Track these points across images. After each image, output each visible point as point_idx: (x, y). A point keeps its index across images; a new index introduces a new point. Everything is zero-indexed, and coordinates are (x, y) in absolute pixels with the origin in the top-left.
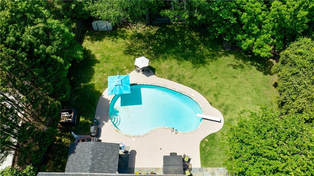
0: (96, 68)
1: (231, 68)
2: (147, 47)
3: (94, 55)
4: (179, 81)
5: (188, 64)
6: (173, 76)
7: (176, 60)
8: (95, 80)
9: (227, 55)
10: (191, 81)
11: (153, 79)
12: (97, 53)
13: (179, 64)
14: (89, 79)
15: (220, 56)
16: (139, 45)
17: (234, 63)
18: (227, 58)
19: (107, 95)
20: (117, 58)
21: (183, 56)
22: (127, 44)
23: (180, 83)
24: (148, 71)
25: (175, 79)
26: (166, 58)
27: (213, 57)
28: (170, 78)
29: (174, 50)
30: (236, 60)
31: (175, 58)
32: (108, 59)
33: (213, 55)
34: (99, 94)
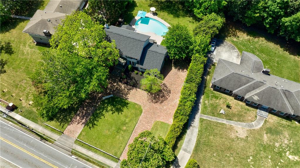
0: (136, 8)
1: (188, 22)
2: (158, 6)
3: (136, 4)
4: (165, 20)
5: (172, 16)
6: (163, 18)
7: (167, 13)
8: (134, 12)
9: (190, 17)
10: (169, 22)
11: (156, 17)
12: (138, 3)
13: (168, 15)
14: (132, 11)
15: (187, 17)
16: (155, 4)
17: (191, 21)
18: (189, 18)
19: (137, 18)
20: (145, 7)
21: (171, 13)
22: (151, 3)
23: (165, 21)
24: (155, 14)
25: (164, 19)
26: (164, 11)
27: (183, 16)
28: (162, 19)
29: (168, 9)
30: (192, 20)
31: (167, 12)
32: (141, 6)
33: (184, 16)
34: (134, 17)
